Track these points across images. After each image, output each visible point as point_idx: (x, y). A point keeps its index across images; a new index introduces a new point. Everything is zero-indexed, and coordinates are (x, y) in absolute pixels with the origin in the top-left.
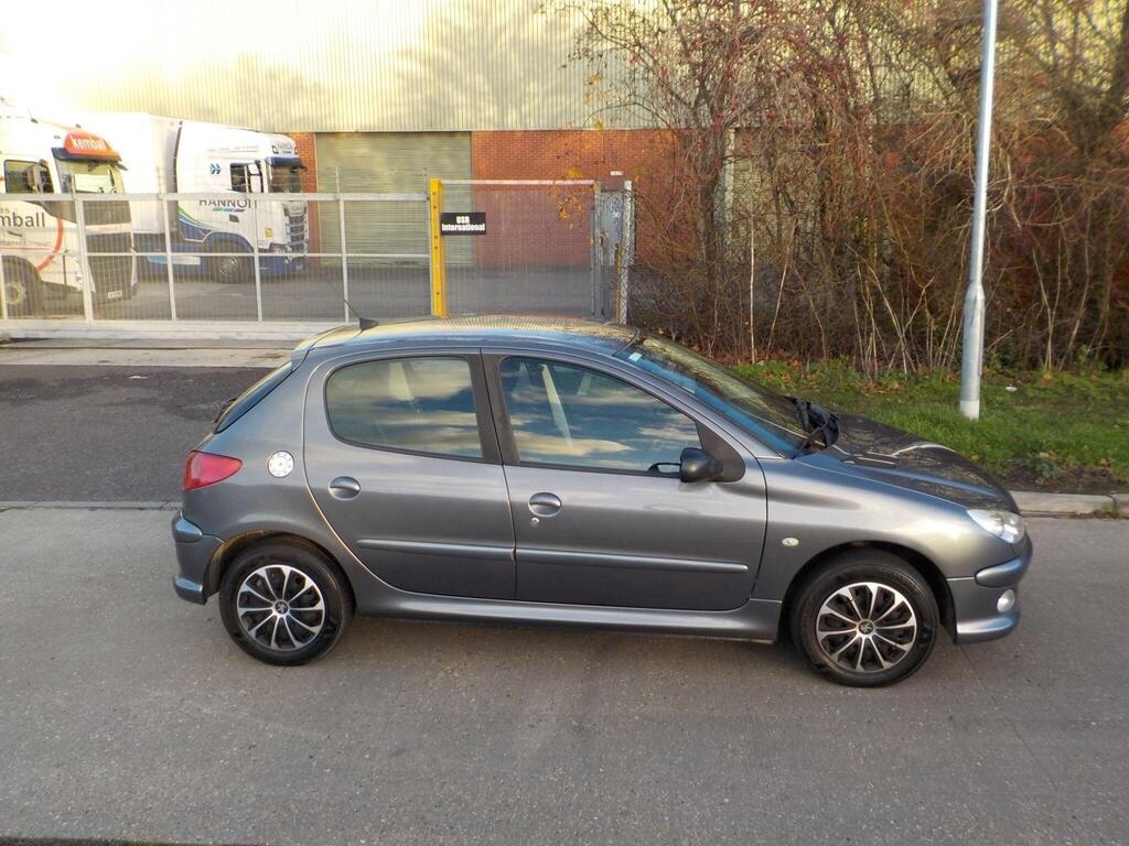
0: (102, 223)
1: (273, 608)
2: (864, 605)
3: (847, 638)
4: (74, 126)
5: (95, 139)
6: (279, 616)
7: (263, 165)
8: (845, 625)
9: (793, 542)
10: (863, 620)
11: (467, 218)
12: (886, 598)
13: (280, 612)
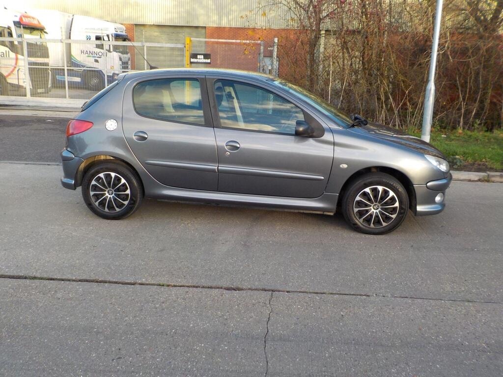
0: (35, 57)
1: (106, 192)
2: (376, 196)
3: (367, 211)
4: (24, 12)
5: (33, 18)
6: (109, 196)
7: (110, 36)
8: (366, 205)
9: (345, 166)
10: (375, 203)
11: (202, 56)
12: (386, 193)
13: (109, 194)
